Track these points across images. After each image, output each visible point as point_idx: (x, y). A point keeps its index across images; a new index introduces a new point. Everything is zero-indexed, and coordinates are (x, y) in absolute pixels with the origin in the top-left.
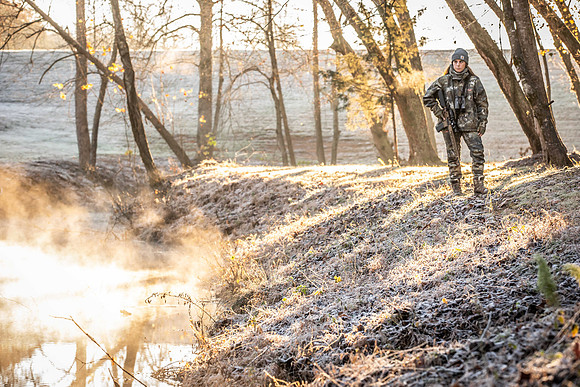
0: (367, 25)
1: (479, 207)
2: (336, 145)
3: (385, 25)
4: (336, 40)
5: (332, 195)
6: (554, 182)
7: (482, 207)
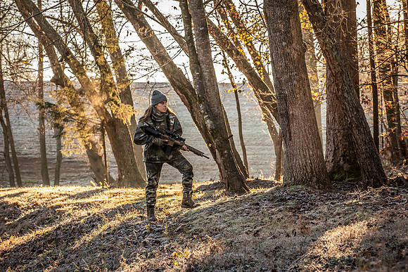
0: (81, 63)
1: (158, 231)
2: (59, 167)
3: (97, 63)
4: (56, 74)
5: (44, 215)
6: (224, 209)
7: (160, 232)
